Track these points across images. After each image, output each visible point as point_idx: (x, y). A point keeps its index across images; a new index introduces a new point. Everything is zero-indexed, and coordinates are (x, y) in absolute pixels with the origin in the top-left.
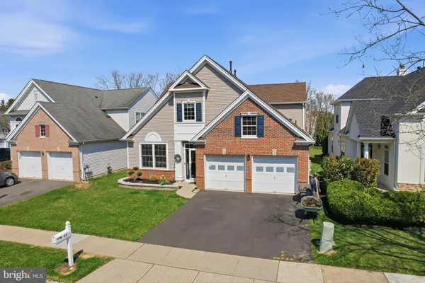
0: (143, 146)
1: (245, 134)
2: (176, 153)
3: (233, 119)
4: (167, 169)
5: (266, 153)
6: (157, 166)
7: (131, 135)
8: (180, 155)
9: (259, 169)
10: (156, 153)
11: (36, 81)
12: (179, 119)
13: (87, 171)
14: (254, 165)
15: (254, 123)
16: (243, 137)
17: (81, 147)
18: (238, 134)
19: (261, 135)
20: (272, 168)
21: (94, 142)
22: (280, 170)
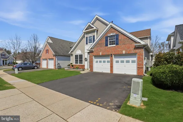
0: (75, 55)
1: (110, 45)
2: (85, 57)
3: (105, 38)
4: (83, 64)
5: (120, 53)
6: (80, 63)
7: (72, 52)
8: (87, 58)
9: (117, 62)
10: (79, 58)
11: (49, 37)
12: (87, 44)
13: (58, 65)
14: (115, 60)
15: (114, 39)
16: (109, 46)
17: (56, 57)
18: (107, 45)
19: (117, 44)
20: (124, 61)
21: (62, 56)
22: (128, 62)
